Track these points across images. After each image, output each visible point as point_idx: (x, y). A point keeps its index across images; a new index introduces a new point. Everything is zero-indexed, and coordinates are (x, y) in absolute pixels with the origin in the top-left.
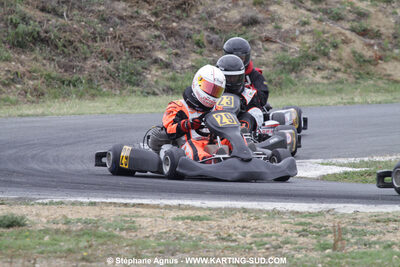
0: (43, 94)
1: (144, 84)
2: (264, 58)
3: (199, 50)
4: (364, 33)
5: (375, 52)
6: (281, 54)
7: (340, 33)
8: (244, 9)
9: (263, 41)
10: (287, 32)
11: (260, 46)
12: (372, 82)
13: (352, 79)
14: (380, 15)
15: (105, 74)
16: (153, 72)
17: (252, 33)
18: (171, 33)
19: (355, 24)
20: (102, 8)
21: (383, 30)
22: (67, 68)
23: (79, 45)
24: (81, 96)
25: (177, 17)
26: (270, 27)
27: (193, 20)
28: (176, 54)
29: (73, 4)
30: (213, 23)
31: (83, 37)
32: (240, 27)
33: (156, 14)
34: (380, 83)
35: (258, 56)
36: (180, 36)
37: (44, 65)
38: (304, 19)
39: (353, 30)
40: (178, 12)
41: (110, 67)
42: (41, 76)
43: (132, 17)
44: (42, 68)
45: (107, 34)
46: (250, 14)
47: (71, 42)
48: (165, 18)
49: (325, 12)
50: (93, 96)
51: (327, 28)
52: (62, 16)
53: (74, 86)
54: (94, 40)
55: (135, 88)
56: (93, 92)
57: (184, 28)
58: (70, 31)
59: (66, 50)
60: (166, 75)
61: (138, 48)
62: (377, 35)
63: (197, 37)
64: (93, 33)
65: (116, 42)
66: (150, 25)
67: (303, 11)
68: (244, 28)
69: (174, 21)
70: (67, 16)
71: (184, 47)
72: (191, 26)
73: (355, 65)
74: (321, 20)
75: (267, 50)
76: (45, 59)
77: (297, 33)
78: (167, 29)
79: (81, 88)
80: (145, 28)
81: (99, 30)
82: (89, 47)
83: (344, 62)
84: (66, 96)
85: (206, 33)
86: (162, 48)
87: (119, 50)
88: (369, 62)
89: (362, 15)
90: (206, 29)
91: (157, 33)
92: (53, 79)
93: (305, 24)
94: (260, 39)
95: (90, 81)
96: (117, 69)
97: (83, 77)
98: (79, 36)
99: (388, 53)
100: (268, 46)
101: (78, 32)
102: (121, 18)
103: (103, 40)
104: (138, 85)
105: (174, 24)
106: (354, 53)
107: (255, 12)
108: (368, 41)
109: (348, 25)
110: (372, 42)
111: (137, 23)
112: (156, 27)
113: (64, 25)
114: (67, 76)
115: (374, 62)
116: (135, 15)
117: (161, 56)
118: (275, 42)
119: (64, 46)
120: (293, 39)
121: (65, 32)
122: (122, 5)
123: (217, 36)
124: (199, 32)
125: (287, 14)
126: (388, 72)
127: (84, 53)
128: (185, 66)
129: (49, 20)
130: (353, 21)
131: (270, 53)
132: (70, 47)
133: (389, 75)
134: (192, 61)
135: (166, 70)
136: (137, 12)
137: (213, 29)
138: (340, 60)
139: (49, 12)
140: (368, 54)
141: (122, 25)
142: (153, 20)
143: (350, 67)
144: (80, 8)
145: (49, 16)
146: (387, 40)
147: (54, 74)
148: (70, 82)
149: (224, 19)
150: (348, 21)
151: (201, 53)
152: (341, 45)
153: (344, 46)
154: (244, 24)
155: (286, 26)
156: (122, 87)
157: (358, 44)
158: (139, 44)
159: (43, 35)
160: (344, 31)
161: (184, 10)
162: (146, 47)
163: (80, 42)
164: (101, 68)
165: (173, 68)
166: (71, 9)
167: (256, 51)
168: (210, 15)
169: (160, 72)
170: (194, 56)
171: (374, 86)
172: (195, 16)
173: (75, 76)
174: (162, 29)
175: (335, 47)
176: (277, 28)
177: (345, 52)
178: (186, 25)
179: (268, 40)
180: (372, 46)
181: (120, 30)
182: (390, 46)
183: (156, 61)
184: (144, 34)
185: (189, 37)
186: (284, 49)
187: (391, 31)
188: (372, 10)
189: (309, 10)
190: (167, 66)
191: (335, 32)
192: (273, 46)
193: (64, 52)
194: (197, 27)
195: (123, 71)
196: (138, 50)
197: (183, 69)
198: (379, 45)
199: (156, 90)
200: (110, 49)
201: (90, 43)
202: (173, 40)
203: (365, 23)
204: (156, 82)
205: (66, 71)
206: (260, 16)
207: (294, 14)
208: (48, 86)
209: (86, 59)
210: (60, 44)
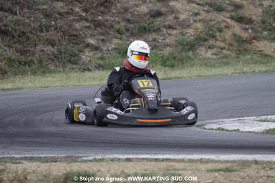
0: (6, 73)
1: (81, 62)
2: (168, 41)
3: (119, 36)
4: (240, 20)
5: (250, 34)
6: (180, 37)
7: (223, 21)
8: (150, 5)
9: (166, 28)
10: (184, 21)
11: (165, 32)
12: (249, 56)
13: (234, 55)
14: (251, 7)
15: (51, 57)
16: (87, 53)
17: (158, 23)
18: (98, 24)
19: (233, 14)
20: (45, 7)
21: (254, 18)
22: (23, 52)
23: (30, 35)
24: (34, 73)
25: (101, 12)
26: (171, 17)
27: (113, 14)
28: (103, 40)
29: (24, 5)
30: (129, 16)
31: (33, 29)
32: (149, 19)
33: (85, 10)
34: (255, 56)
35: (163, 39)
36: (105, 26)
37: (5, 51)
38: (196, 11)
39: (232, 18)
40: (102, 8)
41: (54, 50)
42: (4, 59)
43: (68, 13)
44: (4, 53)
45: (50, 26)
46: (156, 8)
47: (24, 33)
48: (93, 13)
49: (210, 5)
50: (44, 73)
51: (213, 17)
52: (16, 14)
53: (29, 66)
54: (41, 31)
55: (74, 66)
56: (43, 69)
57: (107, 20)
58: (23, 25)
59: (20, 39)
60: (96, 56)
61: (74, 36)
62: (250, 21)
63: (117, 26)
64: (40, 26)
65: (57, 32)
66: (82, 19)
67: (194, 5)
68: (152, 19)
69: (99, 15)
70: (20, 13)
71: (108, 34)
72: (112, 19)
73: (235, 44)
74: (208, 12)
75: (169, 35)
76: (5, 46)
77: (192, 22)
78: (94, 21)
79: (34, 67)
80: (78, 21)
81: (44, 23)
82: (37, 36)
83: (227, 42)
84: (24, 73)
85: (124, 24)
86: (92, 36)
87: (60, 38)
88: (246, 41)
89: (238, 7)
90: (123, 21)
91: (88, 24)
92: (13, 61)
93: (197, 14)
94: (164, 26)
95: (40, 61)
96: (60, 52)
97: (35, 59)
98: (30, 29)
99: (259, 35)
100: (170, 31)
101: (29, 25)
102: (60, 14)
103: (48, 31)
104: (76, 64)
105: (100, 18)
106: (234, 35)
107: (159, 6)
108: (244, 26)
109: (228, 15)
110: (247, 26)
111: (72, 18)
112: (86, 20)
113: (18, 21)
114: (23, 59)
115: (249, 41)
116: (71, 11)
117: (92, 41)
118: (176, 29)
119: (19, 36)
120: (189, 26)
121: (19, 25)
122: (60, 4)
123: (132, 26)
124: (119, 23)
125: (182, 7)
126: (260, 49)
127: (35, 41)
128: (110, 48)
129: (6, 17)
130: (232, 11)
131: (172, 37)
132: (23, 37)
133: (261, 51)
134: (115, 45)
135: (96, 52)
136: (71, 9)
137: (128, 20)
138: (224, 41)
139: (6, 11)
140: (245, 35)
141: (61, 19)
142: (84, 15)
143: (232, 45)
144: (29, 8)
145: (7, 14)
146: (258, 25)
147: (13, 57)
148: (25, 63)
149: (136, 13)
150: (228, 12)
151: (121, 39)
152: (224, 30)
153: (227, 30)
154: (151, 16)
155: (182, 17)
156: (64, 66)
157: (237, 28)
158: (75, 32)
159: (3, 28)
160: (225, 19)
161: (106, 7)
162: (80, 35)
163: (31, 32)
164: (48, 52)
165: (101, 50)
166: (22, 8)
167: (161, 36)
168: (126, 10)
169: (91, 54)
170: (115, 41)
171: (252, 59)
172: (114, 11)
173: (29, 58)
174: (91, 21)
175: (220, 31)
176: (176, 18)
177: (228, 34)
178: (108, 18)
179: (170, 27)
180: (247, 29)
181: (60, 23)
182: (260, 29)
183: (88, 45)
184: (77, 26)
185: (112, 27)
186: (182, 34)
187: (260, 18)
188: (245, 3)
189: (199, 4)
190: (97, 48)
191: (220, 20)
192: (174, 32)
193: (19, 41)
194: (117, 19)
195: (65, 53)
196: (75, 38)
197: (108, 50)
198: (252, 29)
199: (89, 67)
200: (54, 38)
201: (38, 34)
202: (99, 29)
203: (241, 13)
204: (90, 61)
205: (21, 55)
206: (163, 10)
207: (188, 7)
208: (9, 66)
209: (36, 45)
210: (16, 35)
